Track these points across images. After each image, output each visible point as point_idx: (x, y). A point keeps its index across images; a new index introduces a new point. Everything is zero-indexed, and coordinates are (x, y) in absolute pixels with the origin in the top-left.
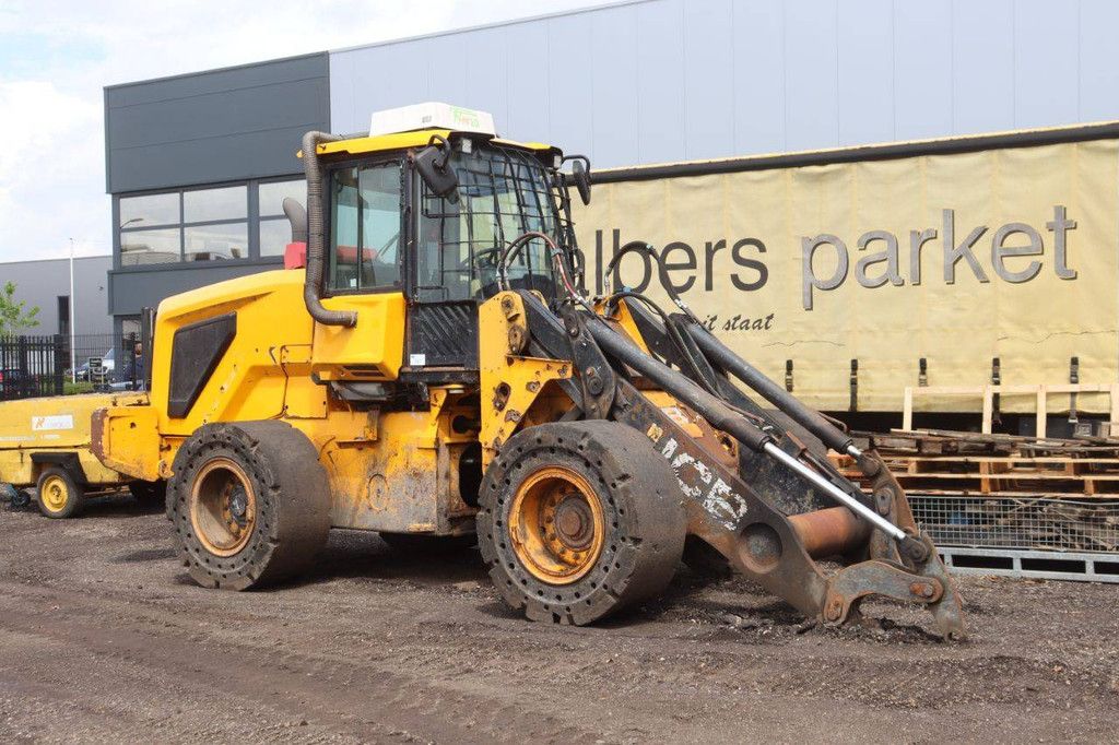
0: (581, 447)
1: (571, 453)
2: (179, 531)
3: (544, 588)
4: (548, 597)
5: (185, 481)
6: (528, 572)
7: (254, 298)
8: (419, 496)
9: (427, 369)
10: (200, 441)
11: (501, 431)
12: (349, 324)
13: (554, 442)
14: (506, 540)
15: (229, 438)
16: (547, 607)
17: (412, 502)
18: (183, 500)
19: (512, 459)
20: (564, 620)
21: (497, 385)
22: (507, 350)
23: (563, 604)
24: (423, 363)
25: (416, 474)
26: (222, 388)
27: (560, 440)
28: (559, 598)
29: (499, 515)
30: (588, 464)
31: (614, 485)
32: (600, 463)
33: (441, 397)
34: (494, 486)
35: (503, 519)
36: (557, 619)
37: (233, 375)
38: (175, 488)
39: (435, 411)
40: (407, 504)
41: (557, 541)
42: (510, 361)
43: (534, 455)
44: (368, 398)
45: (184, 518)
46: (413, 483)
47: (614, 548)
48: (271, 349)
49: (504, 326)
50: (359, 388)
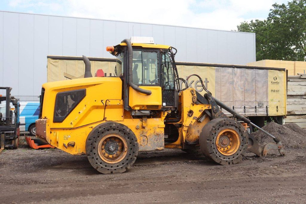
0: (235, 124)
1: (232, 125)
2: (93, 158)
3: (225, 157)
4: (227, 159)
5: (95, 142)
6: (221, 154)
8: (158, 140)
9: (166, 107)
10: (104, 129)
11: (192, 122)
13: (229, 123)
14: (215, 147)
15: (118, 127)
16: (227, 161)
17: (156, 142)
18: (94, 148)
19: (218, 128)
20: (231, 163)
21: (189, 110)
22: (192, 102)
23: (231, 160)
24: (165, 105)
25: (157, 135)
26: (79, 113)
27: (230, 123)
28: (229, 159)
29: (213, 141)
30: (236, 127)
31: (243, 132)
32: (240, 127)
33: (166, 114)
34: (212, 135)
35: (214, 142)
36: (229, 163)
37: (85, 108)
38: (92, 144)
39: (163, 118)
40: (154, 143)
42: (193, 105)
43: (223, 126)
44: (145, 115)
45: (95, 154)
46: (157, 137)
47: (242, 146)
48: (102, 101)
49: (191, 96)
50: (143, 112)
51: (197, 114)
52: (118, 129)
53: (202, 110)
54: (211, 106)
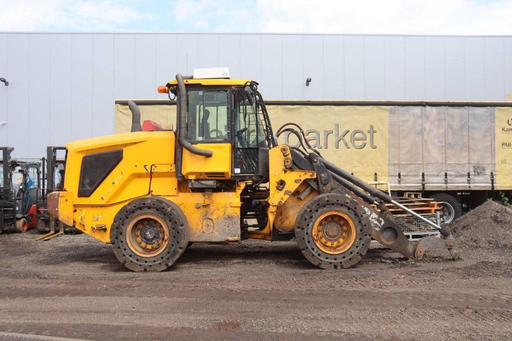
0: (347, 203)
1: (342, 205)
2: (119, 248)
3: (328, 256)
4: (331, 259)
5: (123, 225)
6: (321, 250)
7: (135, 143)
8: (231, 226)
9: (241, 175)
10: (135, 207)
11: (282, 198)
12: (208, 155)
13: (334, 201)
14: (311, 240)
15: (154, 205)
16: (331, 263)
17: (227, 229)
18: (121, 233)
19: (315, 209)
20: (339, 267)
21: (278, 180)
22: (283, 167)
23: (338, 261)
24: (239, 172)
25: (229, 218)
26: (114, 183)
27: (338, 201)
28: (336, 259)
29: (307, 230)
30: (349, 209)
31: (362, 216)
32: (356, 208)
33: (243, 186)
34: (305, 219)
35: (309, 232)
36: (336, 267)
37: (121, 177)
38: (117, 228)
39: (239, 192)
40: (224, 230)
41: (323, 238)
42: (285, 172)
43: (325, 206)
44: (206, 186)
45: (122, 242)
46: (228, 221)
47: (360, 239)
48: (145, 166)
49: (282, 158)
50: (204, 182)
51: (291, 186)
52: (154, 208)
53: (300, 180)
54: (315, 174)
